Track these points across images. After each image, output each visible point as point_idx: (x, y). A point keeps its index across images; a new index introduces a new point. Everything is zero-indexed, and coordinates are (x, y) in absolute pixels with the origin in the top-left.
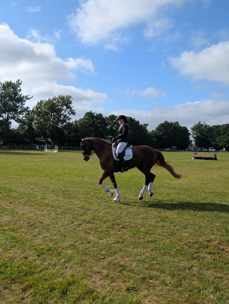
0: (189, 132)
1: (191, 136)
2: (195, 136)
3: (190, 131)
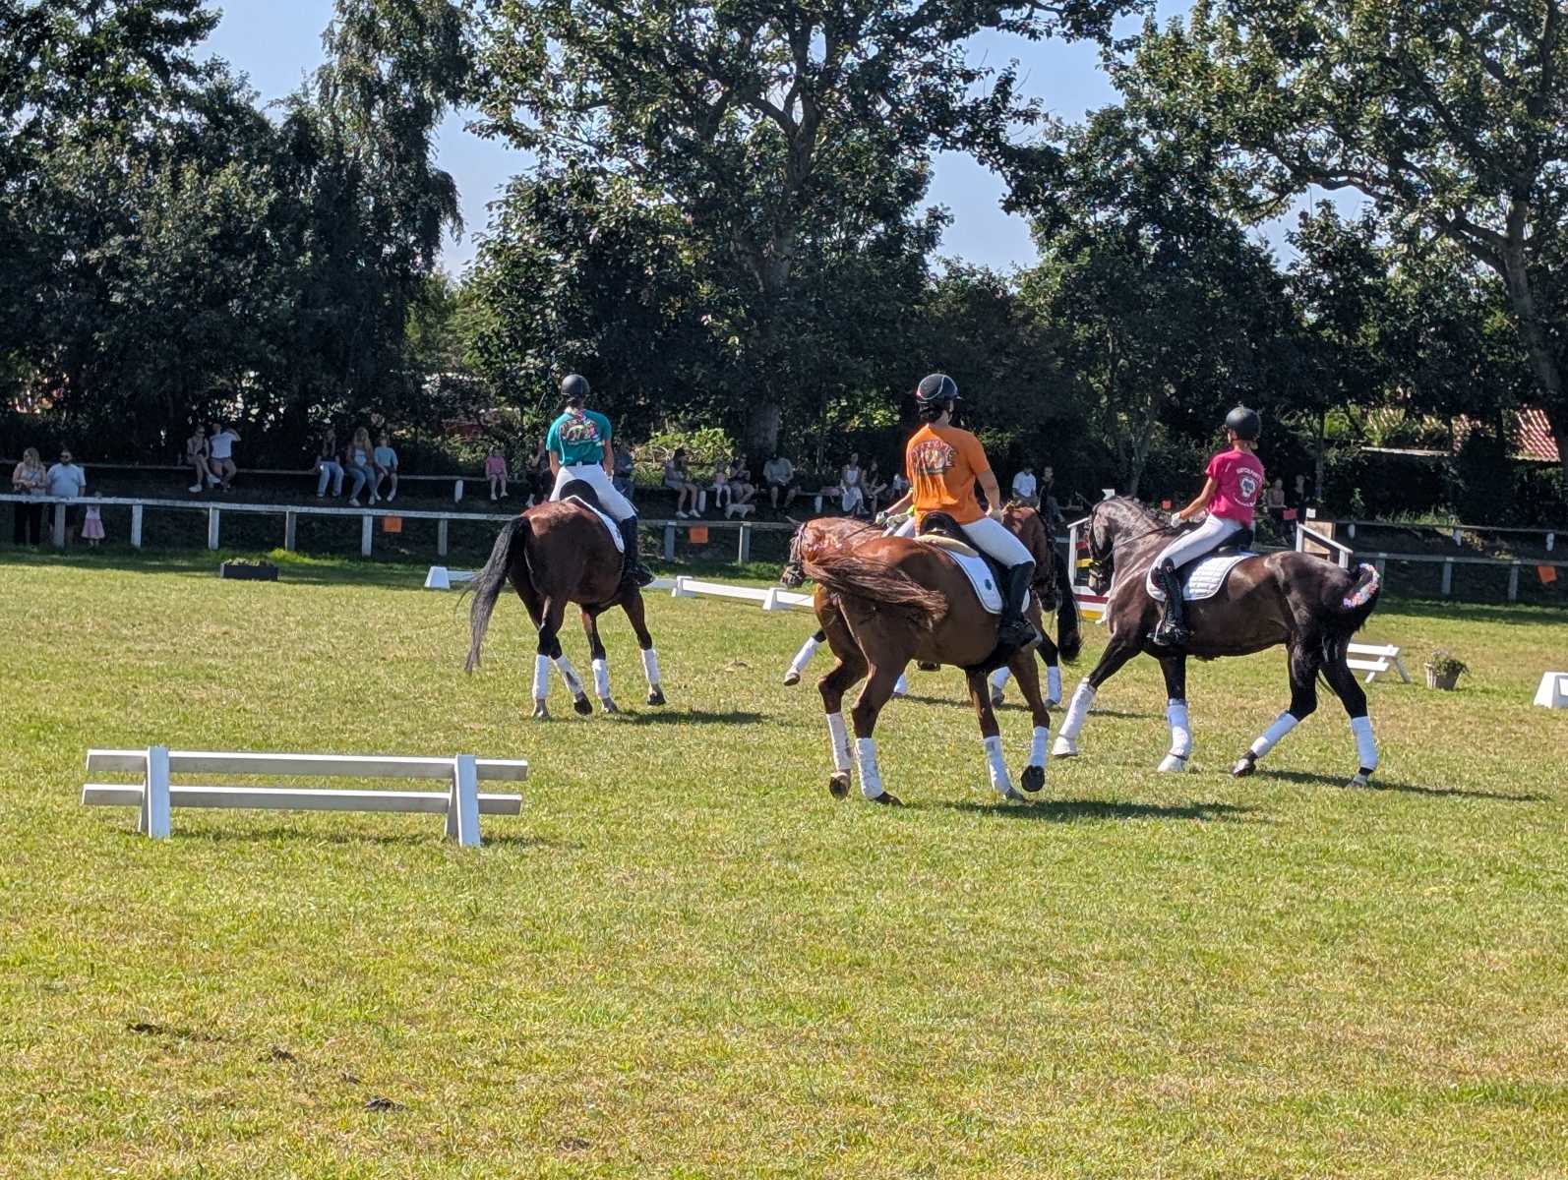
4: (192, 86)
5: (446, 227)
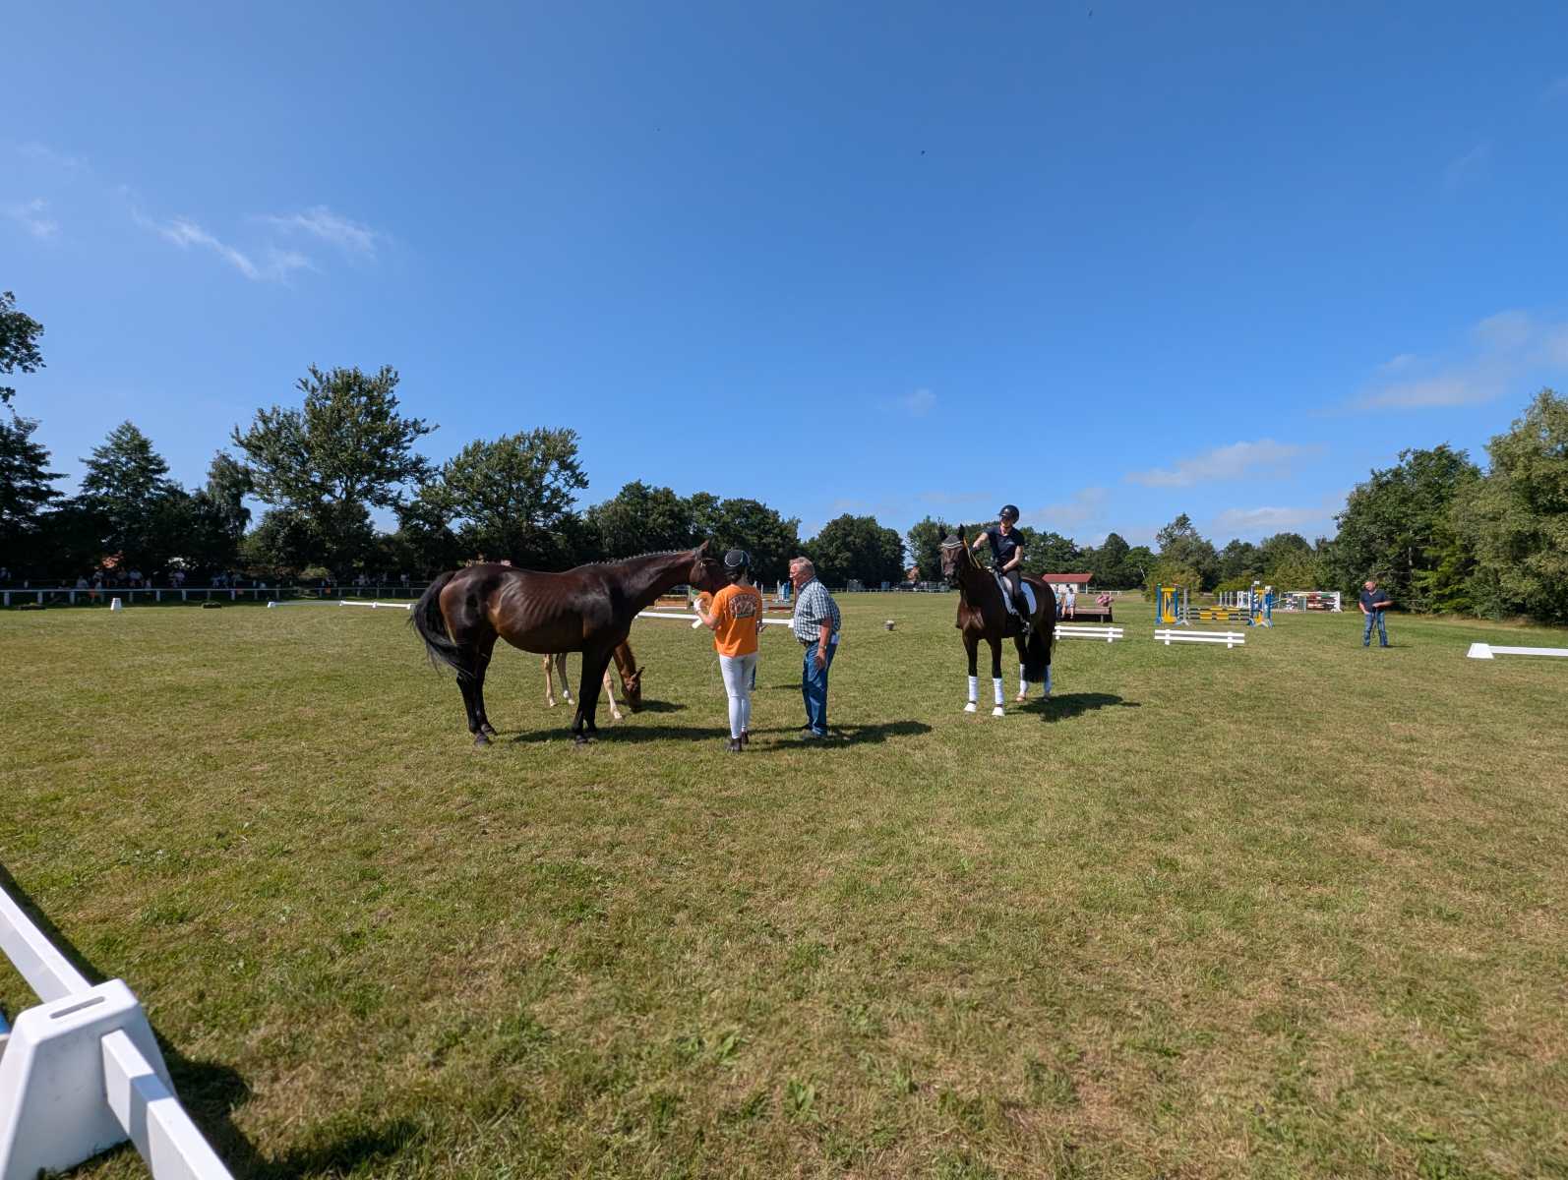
0: (903, 543)
1: (906, 554)
2: (918, 553)
3: (906, 542)
4: (162, 485)
5: (247, 522)
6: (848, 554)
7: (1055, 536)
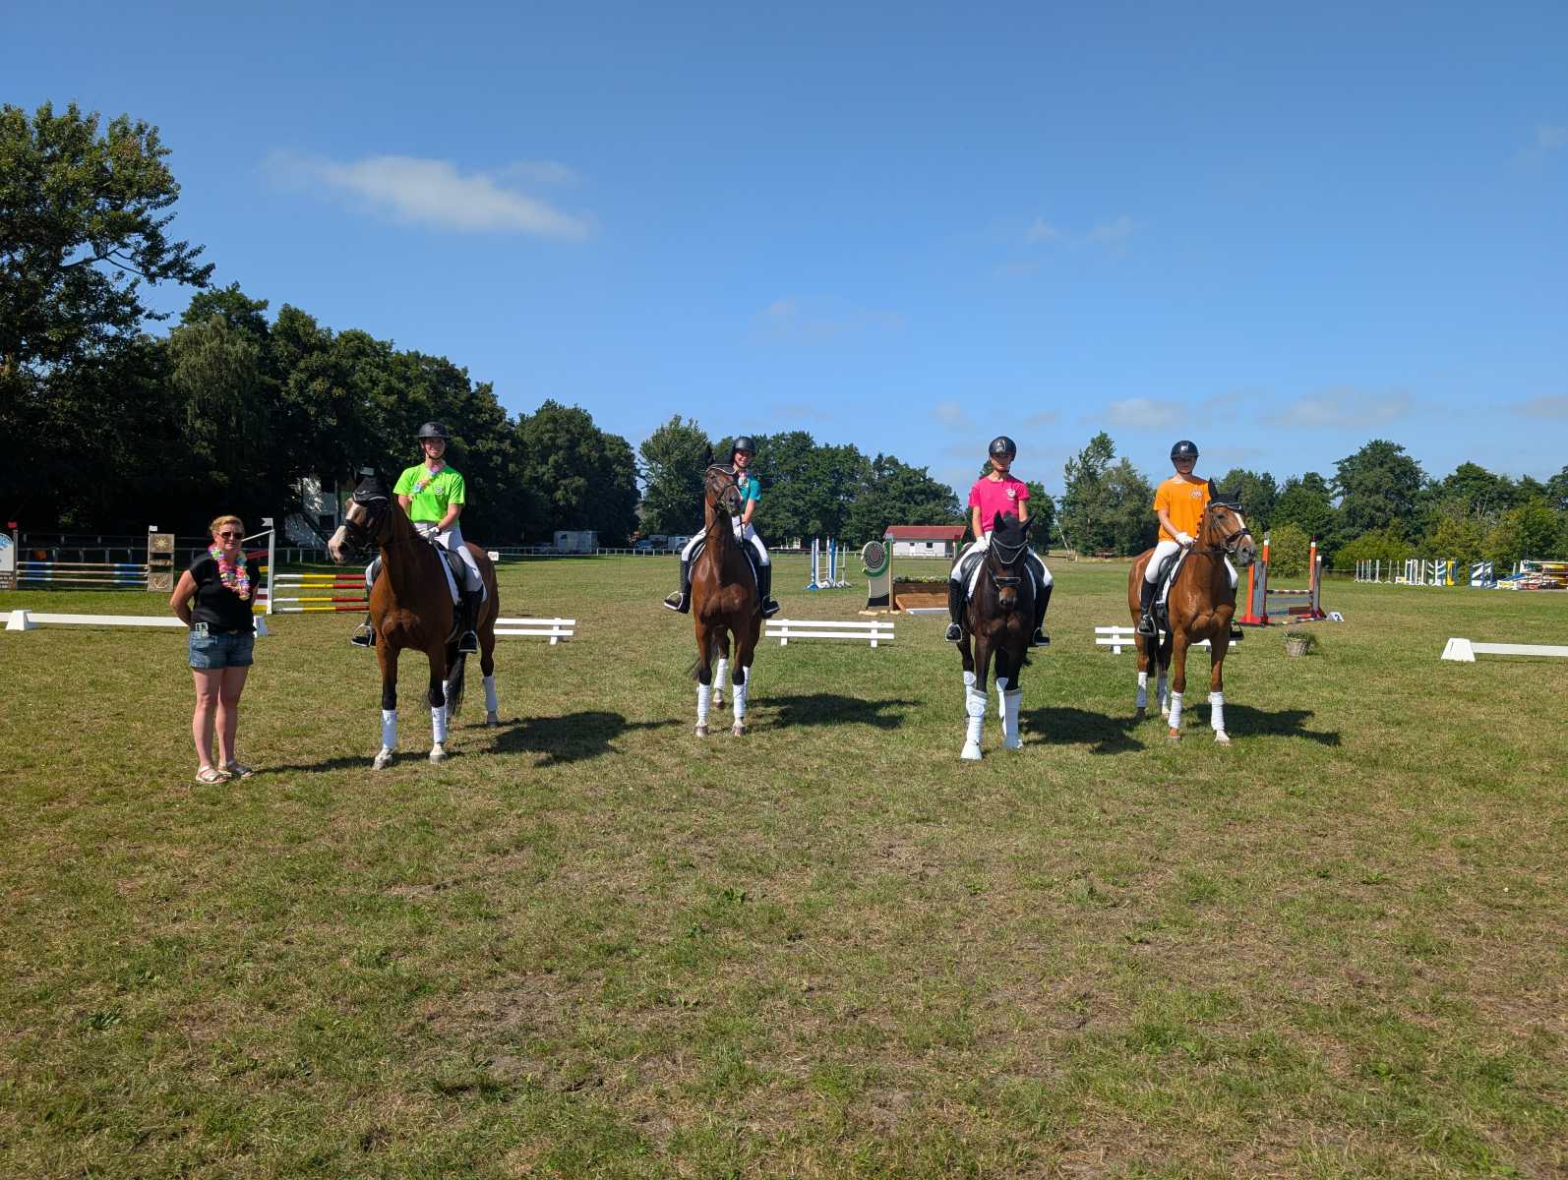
0: (635, 463)
2: (659, 482)
6: (580, 481)
7: (893, 462)
